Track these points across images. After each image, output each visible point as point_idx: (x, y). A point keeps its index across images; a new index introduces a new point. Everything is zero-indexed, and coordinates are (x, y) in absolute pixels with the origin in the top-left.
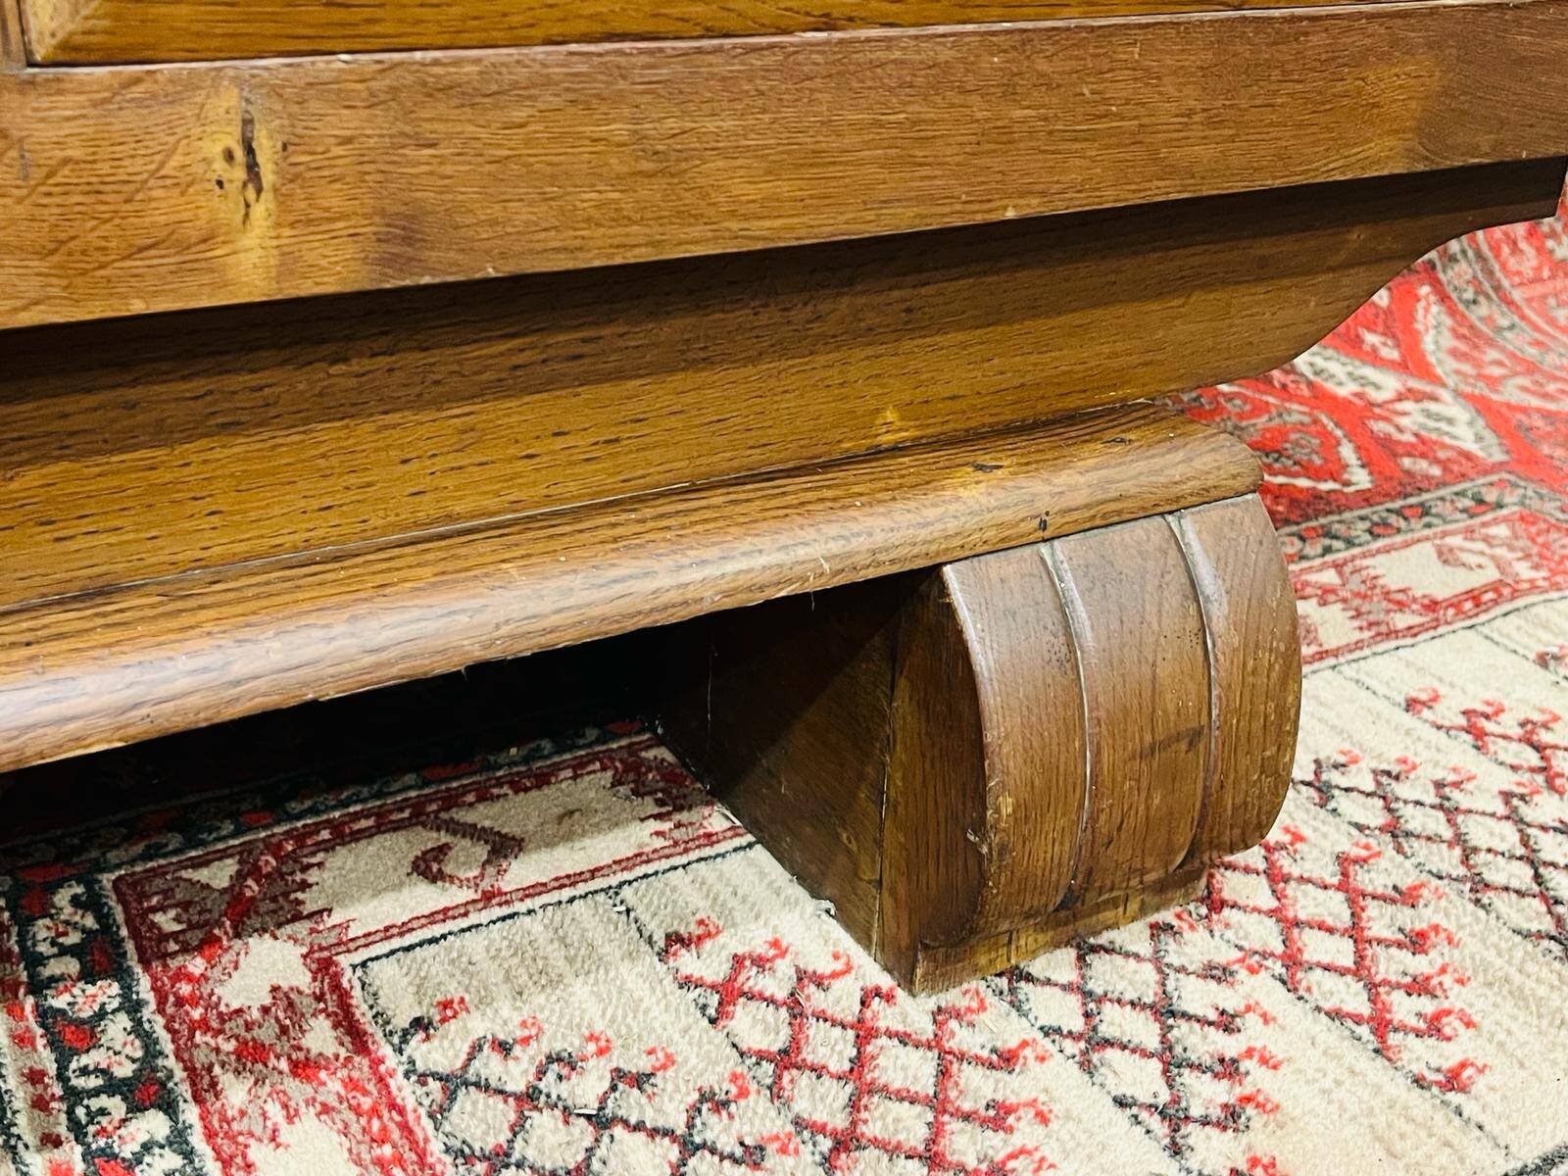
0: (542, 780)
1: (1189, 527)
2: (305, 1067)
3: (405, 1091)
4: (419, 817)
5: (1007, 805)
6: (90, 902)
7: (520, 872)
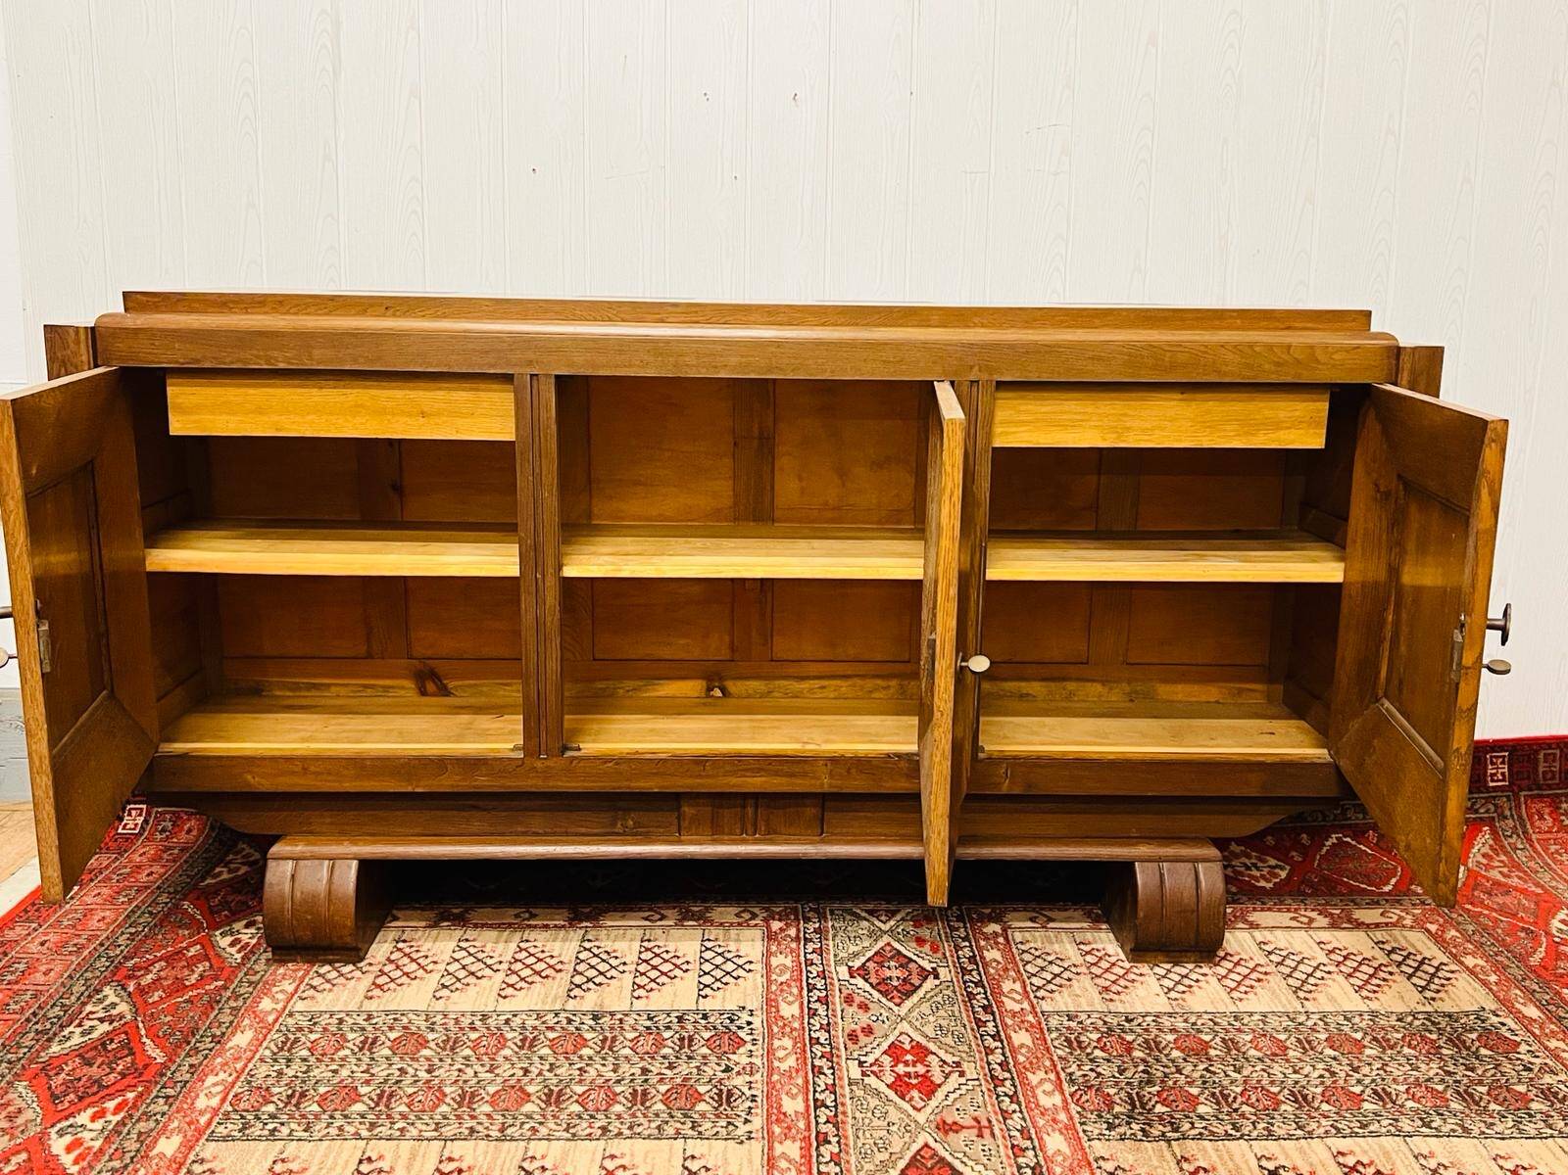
0: (1066, 910)
1: (1200, 867)
2: (997, 943)
3: (1014, 951)
4: (1034, 910)
6: (960, 910)
7: (1051, 925)
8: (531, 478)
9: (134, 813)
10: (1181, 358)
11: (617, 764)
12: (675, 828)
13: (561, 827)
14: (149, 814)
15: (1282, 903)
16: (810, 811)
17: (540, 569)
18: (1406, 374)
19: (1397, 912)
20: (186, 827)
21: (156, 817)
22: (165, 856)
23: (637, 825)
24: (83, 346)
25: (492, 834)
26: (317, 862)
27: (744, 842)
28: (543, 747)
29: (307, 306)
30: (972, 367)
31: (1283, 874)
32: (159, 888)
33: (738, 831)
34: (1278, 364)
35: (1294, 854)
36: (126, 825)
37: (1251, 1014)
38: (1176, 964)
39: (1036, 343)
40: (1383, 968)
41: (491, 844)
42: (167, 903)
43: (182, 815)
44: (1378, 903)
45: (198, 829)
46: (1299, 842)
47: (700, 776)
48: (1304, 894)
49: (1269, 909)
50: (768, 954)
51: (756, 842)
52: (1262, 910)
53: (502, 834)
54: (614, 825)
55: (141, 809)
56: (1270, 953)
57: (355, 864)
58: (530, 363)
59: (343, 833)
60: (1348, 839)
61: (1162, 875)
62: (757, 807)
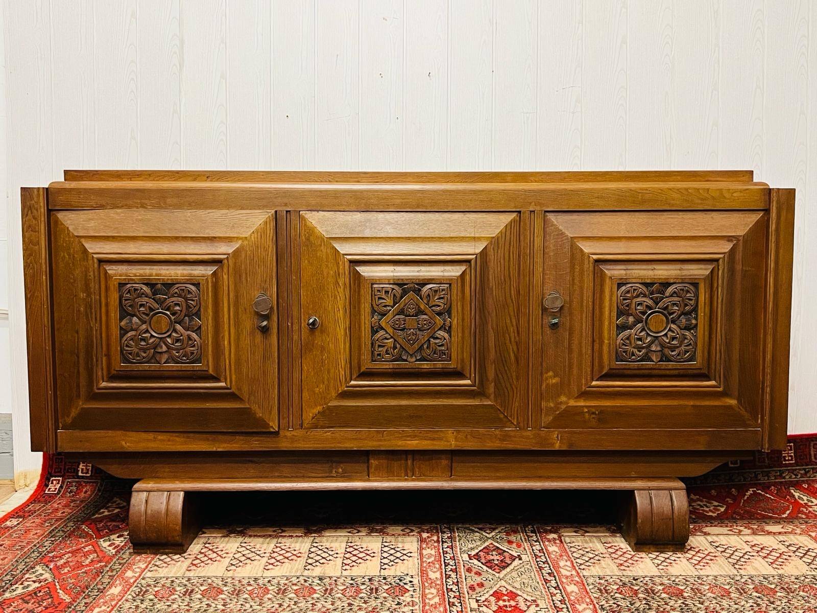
0: (595, 527)
1: (673, 493)
2: (556, 543)
3: (566, 547)
4: (576, 527)
5: (640, 521)
6: (533, 527)
7: (587, 534)
8: (286, 269)
9: (54, 482)
10: (647, 196)
11: (332, 433)
12: (366, 473)
13: (301, 473)
14: (63, 482)
15: (722, 523)
16: (444, 462)
17: (290, 320)
18: (775, 203)
19: (792, 527)
20: (84, 490)
21: (67, 485)
22: (72, 504)
23: (344, 471)
24: (41, 197)
25: (261, 477)
26: (160, 493)
27: (406, 480)
28: (291, 424)
29: (164, 176)
30: (531, 203)
31: (722, 509)
32: (68, 519)
33: (403, 475)
34: (702, 199)
35: (728, 499)
36: (50, 489)
37: (708, 576)
38: (662, 552)
39: (566, 190)
40: (785, 554)
41: (260, 482)
42: (72, 526)
43: (82, 483)
44: (779, 522)
45: (91, 491)
46: (731, 493)
47: (380, 440)
48: (735, 518)
49: (715, 526)
50: (421, 549)
51: (413, 480)
52: (711, 526)
53: (267, 477)
54: (331, 472)
55: (59, 480)
56: (717, 547)
57: (182, 494)
58: (286, 205)
59: (175, 477)
60: (760, 491)
61: (651, 498)
62: (413, 460)
